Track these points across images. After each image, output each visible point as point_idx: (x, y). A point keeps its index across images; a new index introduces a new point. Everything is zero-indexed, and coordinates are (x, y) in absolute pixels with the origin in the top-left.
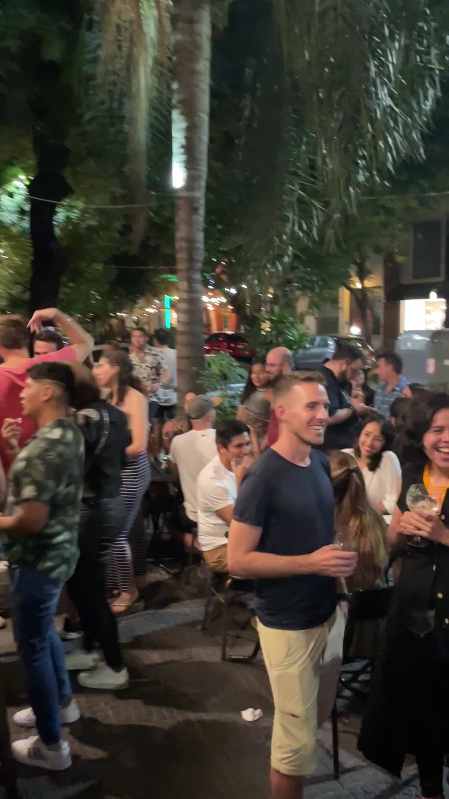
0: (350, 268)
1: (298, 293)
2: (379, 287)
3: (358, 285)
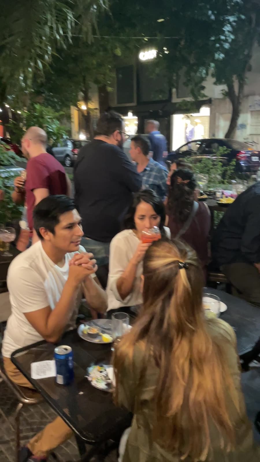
0: (79, 94)
2: (96, 109)
3: (84, 107)
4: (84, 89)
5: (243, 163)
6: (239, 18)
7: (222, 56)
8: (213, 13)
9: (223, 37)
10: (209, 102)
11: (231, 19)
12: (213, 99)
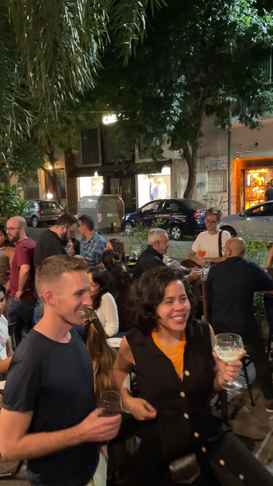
0: (44, 157)
1: (10, 173)
2: (63, 169)
3: (50, 168)
4: (49, 152)
5: (199, 221)
6: (185, 94)
7: (173, 127)
8: (161, 91)
9: (172, 112)
10: (169, 162)
11: (178, 95)
12: (173, 160)
